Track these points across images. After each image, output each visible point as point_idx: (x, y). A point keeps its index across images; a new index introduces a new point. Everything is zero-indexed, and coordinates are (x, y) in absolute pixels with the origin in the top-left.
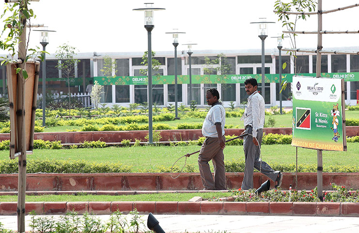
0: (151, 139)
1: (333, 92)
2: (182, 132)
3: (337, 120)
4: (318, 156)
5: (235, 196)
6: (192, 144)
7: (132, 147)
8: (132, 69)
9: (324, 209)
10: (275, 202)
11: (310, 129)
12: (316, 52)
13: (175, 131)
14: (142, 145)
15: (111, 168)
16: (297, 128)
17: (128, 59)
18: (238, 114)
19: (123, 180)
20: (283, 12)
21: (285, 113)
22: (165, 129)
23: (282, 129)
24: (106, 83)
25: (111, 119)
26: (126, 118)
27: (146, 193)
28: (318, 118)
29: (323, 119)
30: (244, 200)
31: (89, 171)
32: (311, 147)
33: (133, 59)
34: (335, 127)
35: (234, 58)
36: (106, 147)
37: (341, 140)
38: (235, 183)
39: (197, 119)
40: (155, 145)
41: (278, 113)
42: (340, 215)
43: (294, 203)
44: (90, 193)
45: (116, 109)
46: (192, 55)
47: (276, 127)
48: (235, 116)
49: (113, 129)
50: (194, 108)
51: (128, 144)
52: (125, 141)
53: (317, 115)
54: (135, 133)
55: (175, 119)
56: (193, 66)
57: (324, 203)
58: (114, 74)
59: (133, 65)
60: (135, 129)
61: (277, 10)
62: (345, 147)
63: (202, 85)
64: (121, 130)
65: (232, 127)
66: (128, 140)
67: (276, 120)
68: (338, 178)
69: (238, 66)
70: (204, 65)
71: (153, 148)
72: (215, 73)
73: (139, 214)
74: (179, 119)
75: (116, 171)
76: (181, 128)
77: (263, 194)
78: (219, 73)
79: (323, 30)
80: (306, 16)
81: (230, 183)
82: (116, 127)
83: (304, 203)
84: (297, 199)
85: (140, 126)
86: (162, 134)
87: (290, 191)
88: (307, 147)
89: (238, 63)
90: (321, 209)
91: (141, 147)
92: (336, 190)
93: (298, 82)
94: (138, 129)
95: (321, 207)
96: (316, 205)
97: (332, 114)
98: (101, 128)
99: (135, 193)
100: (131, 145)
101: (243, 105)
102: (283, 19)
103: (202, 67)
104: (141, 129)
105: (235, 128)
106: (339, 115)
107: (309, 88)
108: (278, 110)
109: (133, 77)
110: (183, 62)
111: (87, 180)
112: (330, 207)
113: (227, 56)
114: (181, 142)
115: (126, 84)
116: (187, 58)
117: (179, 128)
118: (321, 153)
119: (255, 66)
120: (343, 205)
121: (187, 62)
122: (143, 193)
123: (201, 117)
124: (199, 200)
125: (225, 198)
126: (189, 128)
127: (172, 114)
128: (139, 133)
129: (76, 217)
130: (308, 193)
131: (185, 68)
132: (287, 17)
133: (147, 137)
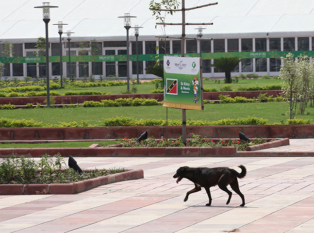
0: (49, 103)
1: (194, 67)
2: (69, 97)
3: (197, 88)
4: (183, 114)
5: (121, 144)
6: (79, 106)
7: (35, 109)
8: (25, 51)
9: (188, 152)
10: (152, 147)
11: (177, 94)
12: (181, 38)
13: (63, 97)
14: (42, 107)
15: (26, 124)
16: (167, 93)
17: (22, 44)
18: (107, 84)
19: (35, 133)
20: (156, 9)
21: (141, 83)
22: (55, 95)
23: (142, 95)
24: (6, 62)
25: (13, 88)
26: (24, 88)
27: (56, 142)
28: (183, 86)
29: (186, 87)
30: (129, 146)
31: (10, 126)
32: (177, 107)
33: (25, 44)
34: (195, 93)
35: (101, 43)
36: (15, 108)
37: (200, 102)
38: (119, 134)
39: (77, 88)
40: (52, 107)
41: (136, 83)
42: (199, 156)
43: (166, 148)
44: (14, 142)
45: (15, 81)
46: (70, 41)
47: (138, 93)
48: (104, 85)
49: (17, 96)
50: (73, 80)
51: (31, 106)
52: (29, 104)
53: (182, 84)
54: (33, 98)
55: (60, 88)
56: (72, 49)
57: (187, 147)
58: (11, 56)
59: (25, 48)
60: (33, 96)
61: (151, 8)
62: (203, 107)
63: (77, 63)
64: (23, 96)
65: (105, 93)
66: (31, 104)
67: (138, 88)
68: (194, 129)
69: (104, 49)
70: (79, 48)
71: (51, 109)
72: (87, 54)
73: (61, 157)
74: (63, 88)
75: (29, 126)
76: (68, 95)
77: (142, 142)
78: (90, 54)
79: (186, 22)
80: (173, 12)
81: (115, 134)
82: (19, 94)
83: (174, 147)
84: (167, 145)
85: (37, 93)
86: (56, 99)
87: (162, 139)
88: (175, 107)
89: (104, 47)
90: (186, 152)
91: (41, 109)
92: (195, 138)
93: (168, 61)
94: (36, 95)
95: (186, 150)
96: (182, 149)
97: (193, 84)
98: (8, 95)
99: (47, 142)
100: (34, 107)
101: (109, 78)
102: (156, 15)
103: (77, 50)
104: (38, 96)
105: (107, 94)
106: (198, 84)
107: (176, 64)
108: (136, 81)
109: (25, 57)
110: (63, 46)
111: (9, 133)
112: (192, 150)
113: (98, 41)
114: (71, 105)
115: (20, 63)
116: (66, 43)
117: (66, 95)
118: (185, 112)
119: (116, 49)
120: (202, 149)
121: (66, 46)
122: (54, 142)
123: (80, 87)
124: (96, 147)
125: (115, 145)
126: (74, 94)
127: (58, 85)
128: (36, 98)
129: (15, 159)
130: (175, 141)
131: (65, 51)
132: (159, 13)
133: (46, 101)
